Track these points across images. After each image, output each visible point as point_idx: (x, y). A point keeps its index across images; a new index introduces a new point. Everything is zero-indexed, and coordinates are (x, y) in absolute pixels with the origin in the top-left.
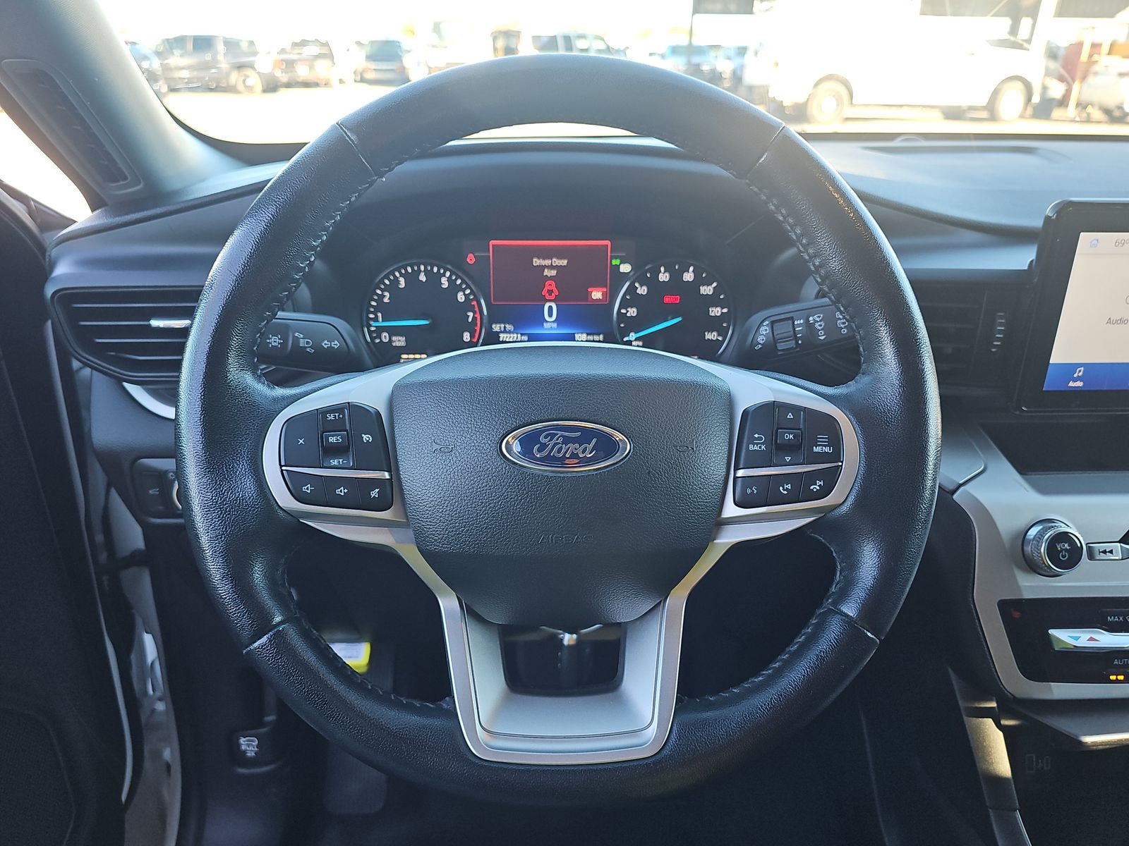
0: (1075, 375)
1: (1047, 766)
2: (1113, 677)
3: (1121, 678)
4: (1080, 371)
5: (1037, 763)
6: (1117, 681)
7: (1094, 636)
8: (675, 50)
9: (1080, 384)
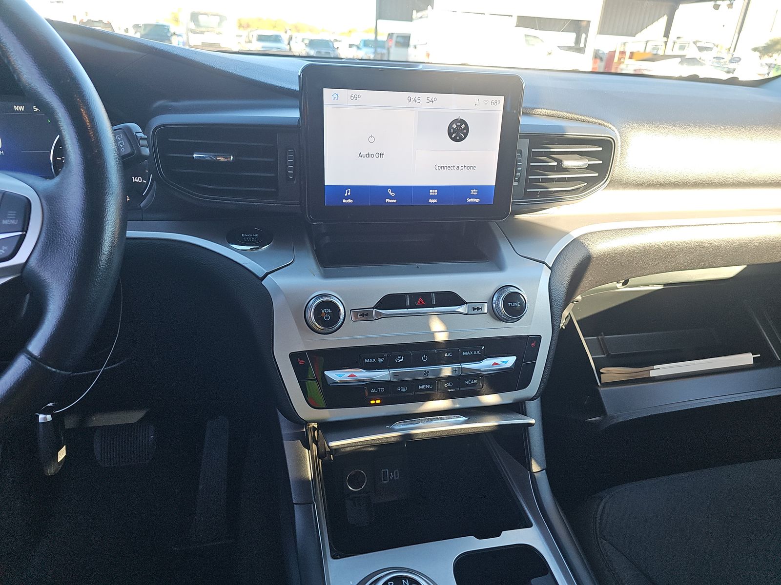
0: (346, 195)
1: (397, 477)
2: (373, 402)
3: (378, 401)
4: (348, 192)
5: (390, 475)
6: (376, 404)
7: (354, 374)
8: (366, 43)
9: (350, 201)
